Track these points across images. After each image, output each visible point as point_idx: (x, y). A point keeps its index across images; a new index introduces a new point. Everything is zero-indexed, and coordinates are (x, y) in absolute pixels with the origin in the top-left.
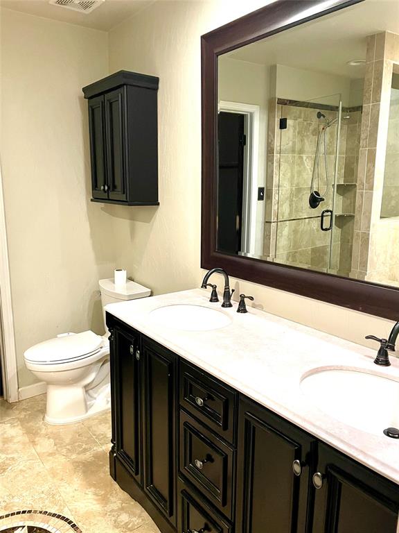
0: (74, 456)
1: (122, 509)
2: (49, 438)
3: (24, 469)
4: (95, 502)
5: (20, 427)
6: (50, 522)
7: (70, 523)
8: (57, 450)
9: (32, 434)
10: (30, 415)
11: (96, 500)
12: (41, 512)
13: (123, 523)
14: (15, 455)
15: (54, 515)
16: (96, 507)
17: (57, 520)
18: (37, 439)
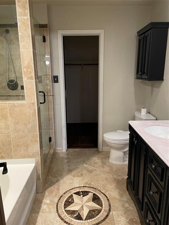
0: (115, 176)
1: (127, 202)
2: (108, 167)
3: (98, 174)
4: (118, 195)
5: (100, 160)
6: (101, 195)
7: (107, 198)
8: (110, 172)
9: (104, 163)
10: (104, 157)
11: (118, 194)
12: (99, 190)
13: (126, 207)
14: (96, 169)
15: (103, 193)
16: (118, 197)
17: (103, 195)
18: (104, 166)
